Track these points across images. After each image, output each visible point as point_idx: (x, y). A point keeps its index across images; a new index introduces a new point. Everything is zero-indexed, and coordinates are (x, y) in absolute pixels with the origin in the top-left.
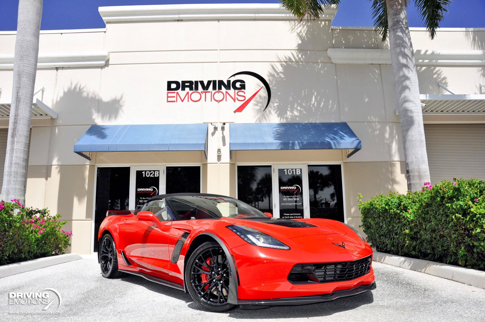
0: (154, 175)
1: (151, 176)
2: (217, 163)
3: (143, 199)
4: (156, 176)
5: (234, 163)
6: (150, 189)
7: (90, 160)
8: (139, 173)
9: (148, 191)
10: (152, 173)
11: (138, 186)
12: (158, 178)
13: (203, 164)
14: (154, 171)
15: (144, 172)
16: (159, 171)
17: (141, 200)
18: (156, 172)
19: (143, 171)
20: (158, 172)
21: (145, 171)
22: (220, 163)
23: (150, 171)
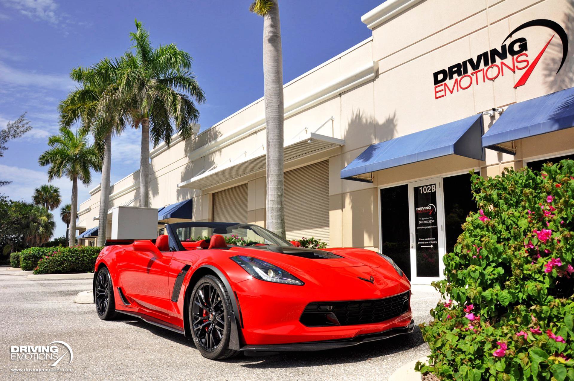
0: (431, 190)
1: (428, 192)
2: (498, 164)
3: (422, 220)
4: (433, 191)
5: (520, 159)
6: (429, 208)
7: (372, 182)
8: (416, 190)
9: (426, 210)
10: (429, 188)
11: (416, 206)
12: (435, 192)
13: (482, 168)
14: (431, 185)
15: (421, 189)
16: (435, 184)
17: (420, 221)
18: (432, 186)
19: (420, 187)
20: (434, 186)
21: (423, 187)
22: (502, 163)
23: (427, 186)
